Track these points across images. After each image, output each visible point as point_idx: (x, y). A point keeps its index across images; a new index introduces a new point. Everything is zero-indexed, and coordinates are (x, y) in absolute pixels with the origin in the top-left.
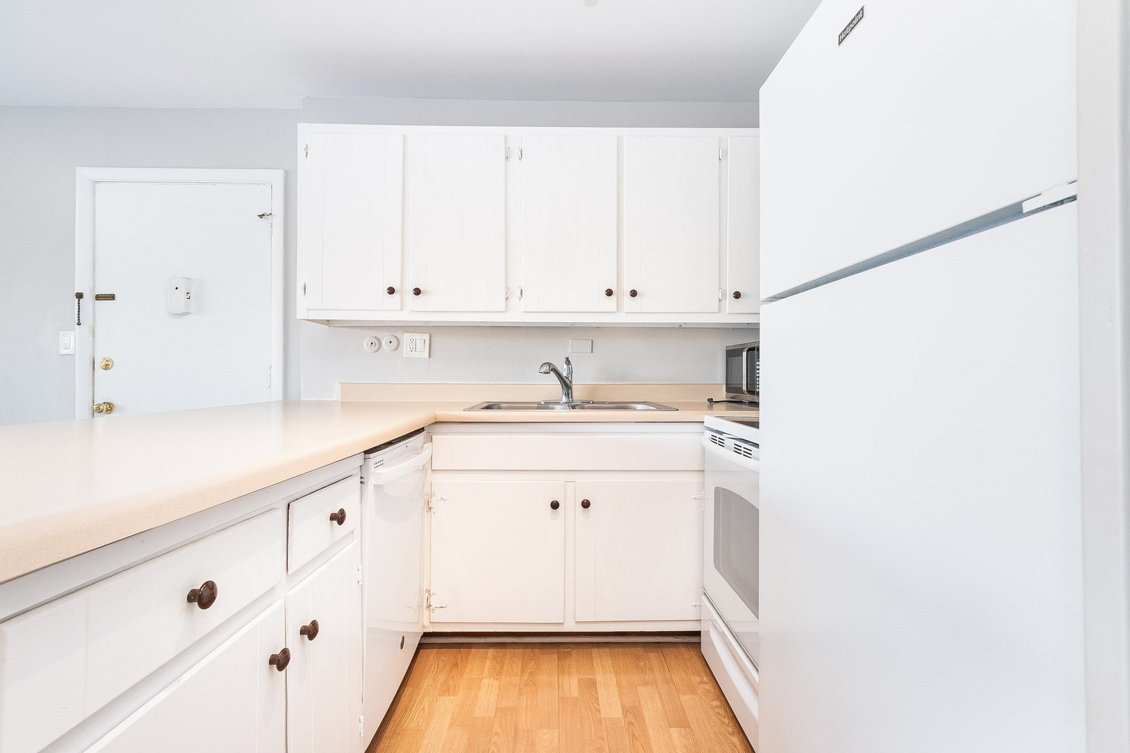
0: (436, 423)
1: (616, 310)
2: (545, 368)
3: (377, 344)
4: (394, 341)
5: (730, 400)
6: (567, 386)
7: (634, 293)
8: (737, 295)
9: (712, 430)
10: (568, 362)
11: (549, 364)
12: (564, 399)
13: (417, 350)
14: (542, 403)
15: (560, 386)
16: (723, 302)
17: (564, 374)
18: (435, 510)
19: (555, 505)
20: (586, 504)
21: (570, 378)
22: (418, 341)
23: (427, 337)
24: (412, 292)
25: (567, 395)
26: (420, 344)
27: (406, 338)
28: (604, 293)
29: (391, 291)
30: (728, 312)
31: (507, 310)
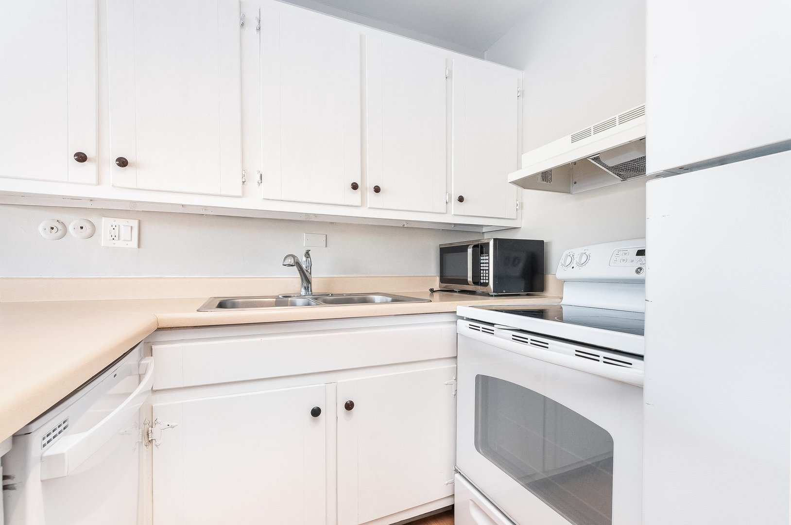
0: (159, 329)
1: (360, 204)
2: (290, 261)
3: (60, 230)
4: (87, 226)
5: (445, 289)
6: (306, 278)
7: (377, 190)
8: (461, 199)
9: (468, 319)
10: (307, 254)
11: (293, 256)
12: (303, 292)
13: (122, 238)
14: (281, 297)
15: (300, 279)
16: (449, 204)
17: (304, 266)
18: (158, 442)
19: (316, 412)
20: (349, 406)
21: (309, 271)
22: (122, 228)
23: (135, 224)
24: (114, 164)
25: (307, 289)
26: (125, 232)
27: (105, 224)
28: (350, 186)
29: (81, 158)
30: (453, 213)
31: (243, 195)
